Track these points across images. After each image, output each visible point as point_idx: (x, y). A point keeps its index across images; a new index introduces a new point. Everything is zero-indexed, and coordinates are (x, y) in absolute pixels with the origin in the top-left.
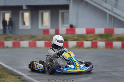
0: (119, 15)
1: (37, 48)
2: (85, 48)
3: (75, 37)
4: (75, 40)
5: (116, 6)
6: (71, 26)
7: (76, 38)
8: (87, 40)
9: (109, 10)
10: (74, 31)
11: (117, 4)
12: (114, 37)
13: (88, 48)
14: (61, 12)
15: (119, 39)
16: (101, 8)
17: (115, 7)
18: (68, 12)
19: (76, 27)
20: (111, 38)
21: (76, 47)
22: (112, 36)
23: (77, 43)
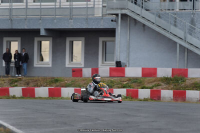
0: (197, 47)
2: (141, 100)
6: (118, 64)
7: (125, 83)
8: (144, 88)
9: (180, 39)
11: (194, 29)
12: (188, 82)
13: (146, 100)
15: (195, 86)
17: (191, 34)
18: (114, 41)
19: (126, 66)
20: (183, 85)
21: (126, 98)
22: (184, 81)
23: (127, 91)
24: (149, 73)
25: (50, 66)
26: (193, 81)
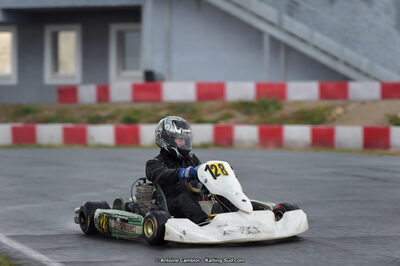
0: (303, 41)
1: (40, 146)
2: (194, 147)
3: (162, 109)
5: (292, 8)
6: (149, 76)
7: (163, 113)
8: (200, 122)
9: (270, 23)
10: (157, 90)
11: (297, 4)
12: (287, 110)
13: (204, 146)
14: (114, 29)
15: (302, 117)
16: (246, 17)
17: (291, 14)
18: (139, 31)
19: (163, 79)
20: (277, 115)
22: (279, 108)
24: (210, 93)
25: (14, 81)
26: (296, 108)
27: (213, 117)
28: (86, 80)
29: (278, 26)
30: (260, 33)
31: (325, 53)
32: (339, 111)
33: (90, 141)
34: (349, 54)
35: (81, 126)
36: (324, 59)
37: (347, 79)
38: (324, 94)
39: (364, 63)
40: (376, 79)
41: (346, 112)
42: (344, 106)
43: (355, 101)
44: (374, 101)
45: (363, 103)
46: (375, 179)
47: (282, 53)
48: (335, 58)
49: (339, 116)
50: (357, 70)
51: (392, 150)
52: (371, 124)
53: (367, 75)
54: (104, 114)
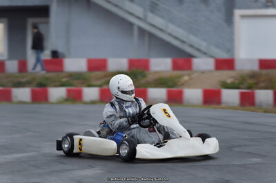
0: (161, 30)
2: (86, 103)
3: (63, 78)
4: (62, 85)
5: (153, 8)
6: (55, 54)
7: (64, 80)
8: (90, 86)
9: (138, 18)
10: (60, 64)
11: (157, 5)
12: (150, 77)
13: (93, 102)
14: (30, 21)
15: (160, 83)
16: (121, 13)
17: (152, 12)
18: (47, 23)
19: (64, 57)
20: (143, 81)
21: (67, 100)
22: (144, 76)
23: (69, 91)
24: (98, 66)
26: (157, 76)
27: (99, 82)
28: (11, 57)
29: (144, 20)
30: (131, 25)
31: (176, 38)
32: (186, 78)
33: (14, 99)
34: (193, 39)
35: (8, 88)
36: (175, 43)
37: (191, 56)
38: (176, 66)
39: (203, 45)
40: (211, 57)
41: (191, 79)
42: (189, 75)
43: (197, 72)
44: (210, 71)
45: (203, 72)
46: (211, 125)
47: (147, 39)
48: (183, 42)
49: (186, 81)
50: (199, 50)
51: (223, 105)
52: (208, 87)
53: (205, 54)
54: (23, 80)
